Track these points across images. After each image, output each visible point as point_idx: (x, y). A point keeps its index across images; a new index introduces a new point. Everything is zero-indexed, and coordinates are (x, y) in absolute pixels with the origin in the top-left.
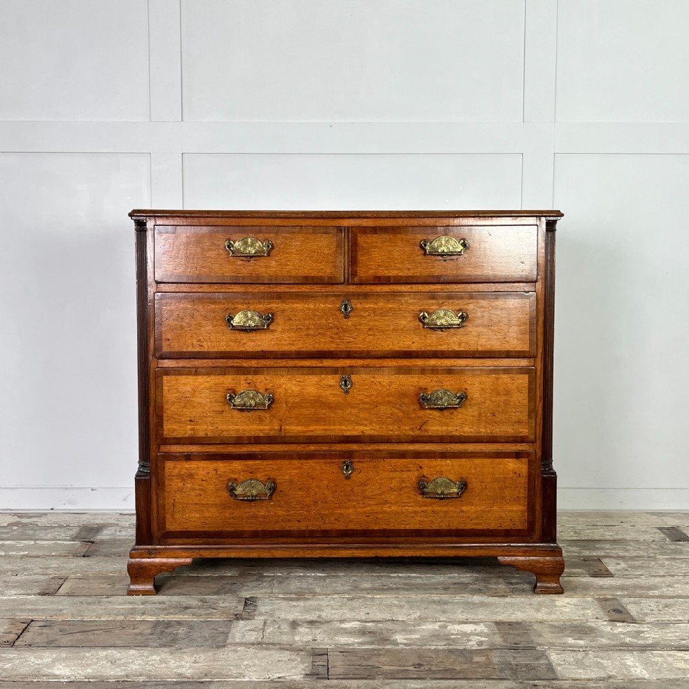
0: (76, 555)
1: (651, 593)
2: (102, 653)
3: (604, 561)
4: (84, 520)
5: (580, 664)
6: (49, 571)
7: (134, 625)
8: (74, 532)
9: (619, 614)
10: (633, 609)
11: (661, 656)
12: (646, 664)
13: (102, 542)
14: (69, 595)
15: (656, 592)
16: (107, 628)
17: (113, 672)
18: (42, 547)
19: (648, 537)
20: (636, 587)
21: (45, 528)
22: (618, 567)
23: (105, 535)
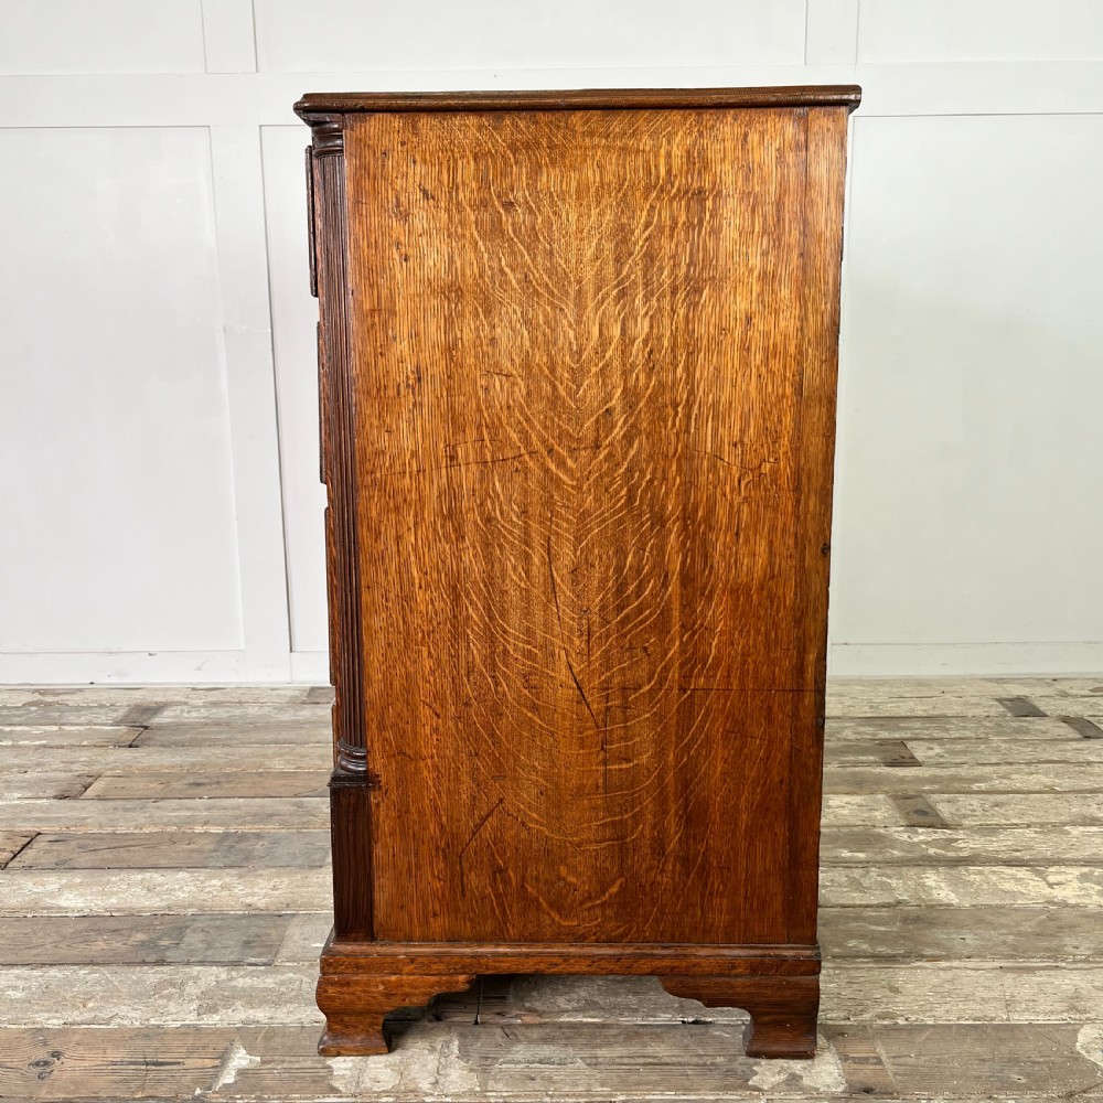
0: (118, 745)
1: (975, 787)
2: (138, 876)
3: (910, 745)
4: (137, 697)
5: (856, 885)
6: (74, 767)
7: (191, 838)
8: (121, 713)
9: (923, 816)
10: (945, 810)
11: (980, 873)
12: (955, 883)
13: (160, 727)
14: (100, 798)
15: (983, 786)
16: (151, 842)
17: (148, 903)
18: (70, 734)
19: (978, 712)
20: (954, 778)
21: (78, 709)
22: (931, 753)
23: (165, 718)
